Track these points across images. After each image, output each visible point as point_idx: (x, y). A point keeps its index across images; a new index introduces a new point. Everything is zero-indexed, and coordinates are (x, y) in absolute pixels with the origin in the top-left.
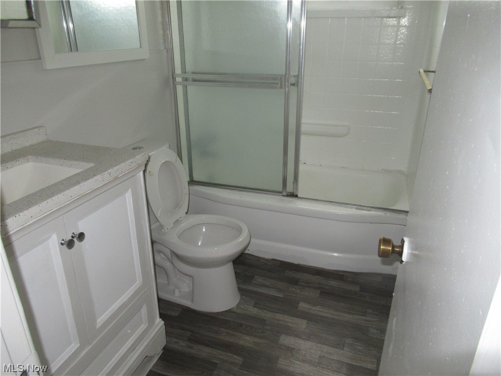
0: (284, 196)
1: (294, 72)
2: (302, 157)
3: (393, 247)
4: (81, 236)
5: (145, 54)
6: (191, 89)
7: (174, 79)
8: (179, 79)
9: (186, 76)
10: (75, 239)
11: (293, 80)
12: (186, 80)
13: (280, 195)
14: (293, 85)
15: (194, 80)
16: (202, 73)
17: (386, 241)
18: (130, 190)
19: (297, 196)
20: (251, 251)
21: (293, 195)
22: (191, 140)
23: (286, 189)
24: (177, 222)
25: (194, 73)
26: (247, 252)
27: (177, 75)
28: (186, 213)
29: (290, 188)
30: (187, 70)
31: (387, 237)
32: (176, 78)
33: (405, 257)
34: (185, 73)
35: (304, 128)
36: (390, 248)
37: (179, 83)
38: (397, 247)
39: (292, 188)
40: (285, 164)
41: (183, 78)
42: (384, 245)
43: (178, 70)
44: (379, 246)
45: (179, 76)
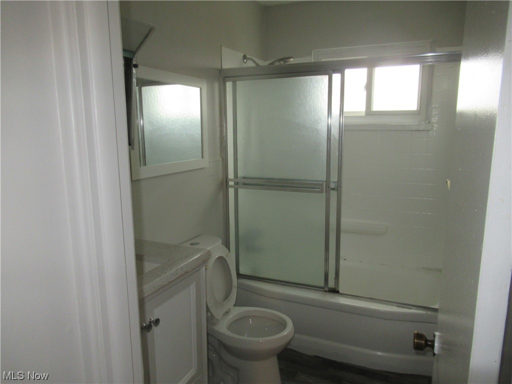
0: (326, 291)
1: (334, 178)
2: (342, 254)
3: (426, 341)
4: (157, 322)
5: (205, 163)
6: (241, 192)
7: (227, 182)
8: (231, 183)
9: (237, 180)
10: (152, 324)
11: (333, 186)
12: (236, 183)
13: (322, 291)
14: (333, 189)
15: (244, 184)
16: (252, 178)
17: (419, 336)
18: (194, 282)
19: (338, 292)
20: (293, 346)
21: (335, 291)
22: (239, 236)
23: (328, 284)
24: (227, 313)
25: (244, 178)
26: (289, 347)
27: (230, 179)
28: (234, 305)
29: (331, 284)
30: (239, 175)
31: (421, 332)
32: (229, 182)
33: (436, 350)
34: (237, 178)
35: (343, 226)
36: (423, 342)
37: (231, 187)
38: (430, 341)
39: (334, 284)
40: (327, 260)
41: (235, 182)
42: (417, 339)
43: (231, 175)
44: (414, 340)
45: (231, 180)
